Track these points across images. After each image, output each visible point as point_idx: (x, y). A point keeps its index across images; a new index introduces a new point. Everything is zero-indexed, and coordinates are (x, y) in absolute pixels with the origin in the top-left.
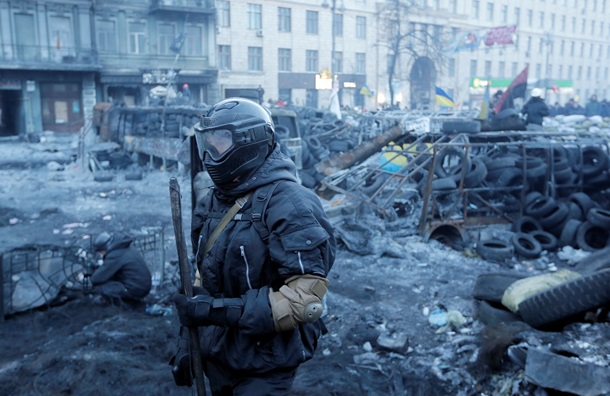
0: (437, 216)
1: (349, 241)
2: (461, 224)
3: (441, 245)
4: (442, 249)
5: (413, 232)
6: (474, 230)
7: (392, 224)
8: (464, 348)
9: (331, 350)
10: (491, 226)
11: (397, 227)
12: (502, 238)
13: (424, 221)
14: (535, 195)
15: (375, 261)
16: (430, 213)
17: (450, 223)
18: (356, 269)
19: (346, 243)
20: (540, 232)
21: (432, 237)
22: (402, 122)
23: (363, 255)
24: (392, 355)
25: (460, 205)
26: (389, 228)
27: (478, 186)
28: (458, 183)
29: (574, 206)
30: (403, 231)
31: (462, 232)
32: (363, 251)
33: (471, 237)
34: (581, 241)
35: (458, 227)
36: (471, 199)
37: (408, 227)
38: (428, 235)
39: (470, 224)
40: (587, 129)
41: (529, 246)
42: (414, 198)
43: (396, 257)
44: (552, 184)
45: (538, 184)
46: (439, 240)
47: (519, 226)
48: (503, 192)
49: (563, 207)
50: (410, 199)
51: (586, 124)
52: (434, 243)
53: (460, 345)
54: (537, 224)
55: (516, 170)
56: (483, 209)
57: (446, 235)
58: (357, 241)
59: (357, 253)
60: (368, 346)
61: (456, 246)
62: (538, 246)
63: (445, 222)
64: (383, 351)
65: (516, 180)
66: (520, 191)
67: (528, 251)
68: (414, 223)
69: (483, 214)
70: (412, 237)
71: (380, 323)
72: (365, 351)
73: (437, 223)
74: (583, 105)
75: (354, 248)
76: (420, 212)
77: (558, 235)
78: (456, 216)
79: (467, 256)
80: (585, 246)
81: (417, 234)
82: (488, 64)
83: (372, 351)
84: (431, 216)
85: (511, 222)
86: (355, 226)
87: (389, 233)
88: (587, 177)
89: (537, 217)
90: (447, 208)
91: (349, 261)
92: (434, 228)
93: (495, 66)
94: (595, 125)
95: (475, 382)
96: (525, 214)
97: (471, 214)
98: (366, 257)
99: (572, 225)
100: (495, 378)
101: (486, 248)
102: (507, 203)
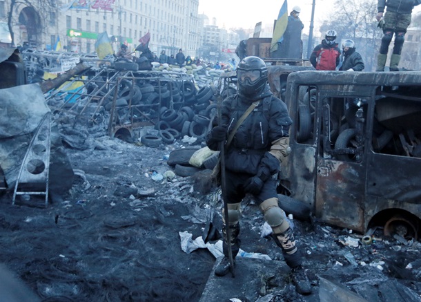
0: (118, 123)
1: (70, 142)
2: (130, 127)
3: (121, 141)
4: (122, 143)
5: (105, 133)
6: (137, 130)
7: (92, 129)
8: (183, 188)
9: (115, 202)
10: (145, 127)
11: (95, 131)
12: (153, 133)
13: (110, 126)
14: (164, 108)
15: (92, 153)
16: (114, 121)
17: (124, 126)
18: (84, 159)
19: (69, 143)
20: (169, 129)
21: (115, 136)
22: (58, 59)
23: (83, 150)
24: (148, 198)
25: (129, 115)
26: (90, 132)
27: (138, 104)
28: (128, 101)
29: (185, 114)
30: (98, 133)
31: (131, 131)
32: (82, 147)
33: (136, 135)
34: (192, 132)
35: (129, 129)
36: (135, 112)
37: (101, 131)
38: (113, 135)
39: (135, 127)
40: (162, 71)
41: (167, 136)
42: (102, 112)
43: (102, 149)
44: (172, 102)
45: (165, 102)
46: (118, 138)
47: (159, 127)
48: (149, 107)
49: (180, 114)
50: (100, 112)
51: (160, 67)
52: (117, 140)
53: (180, 187)
54: (168, 125)
55: (156, 93)
56: (140, 118)
57: (123, 134)
58: (77, 141)
59: (78, 149)
60: (132, 197)
61: (129, 140)
62: (172, 137)
63: (122, 126)
64: (142, 197)
65: (156, 100)
66: (158, 106)
67: (169, 140)
68: (104, 128)
69: (140, 120)
70: (105, 137)
71: (131, 184)
72: (132, 200)
73: (118, 127)
74: (159, 57)
75: (76, 146)
76: (108, 121)
77: (180, 130)
78: (127, 123)
79: (138, 145)
80: (194, 135)
81: (107, 135)
82: (79, 20)
83: (136, 199)
84: (115, 123)
85: (154, 124)
86: (71, 131)
87: (91, 135)
88: (186, 98)
89: (167, 120)
90: (122, 118)
91: (77, 154)
92: (116, 130)
93: (84, 23)
94: (165, 69)
95: (199, 200)
96: (161, 119)
97: (135, 120)
98: (85, 151)
99: (187, 124)
100: (208, 196)
101: (148, 140)
102: (152, 113)
